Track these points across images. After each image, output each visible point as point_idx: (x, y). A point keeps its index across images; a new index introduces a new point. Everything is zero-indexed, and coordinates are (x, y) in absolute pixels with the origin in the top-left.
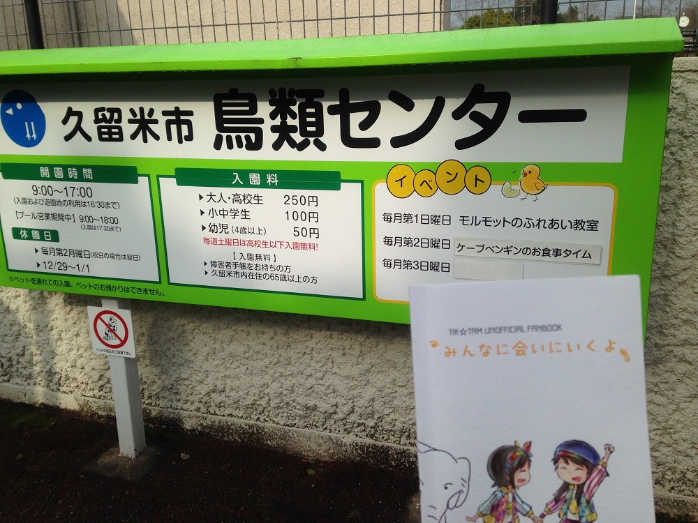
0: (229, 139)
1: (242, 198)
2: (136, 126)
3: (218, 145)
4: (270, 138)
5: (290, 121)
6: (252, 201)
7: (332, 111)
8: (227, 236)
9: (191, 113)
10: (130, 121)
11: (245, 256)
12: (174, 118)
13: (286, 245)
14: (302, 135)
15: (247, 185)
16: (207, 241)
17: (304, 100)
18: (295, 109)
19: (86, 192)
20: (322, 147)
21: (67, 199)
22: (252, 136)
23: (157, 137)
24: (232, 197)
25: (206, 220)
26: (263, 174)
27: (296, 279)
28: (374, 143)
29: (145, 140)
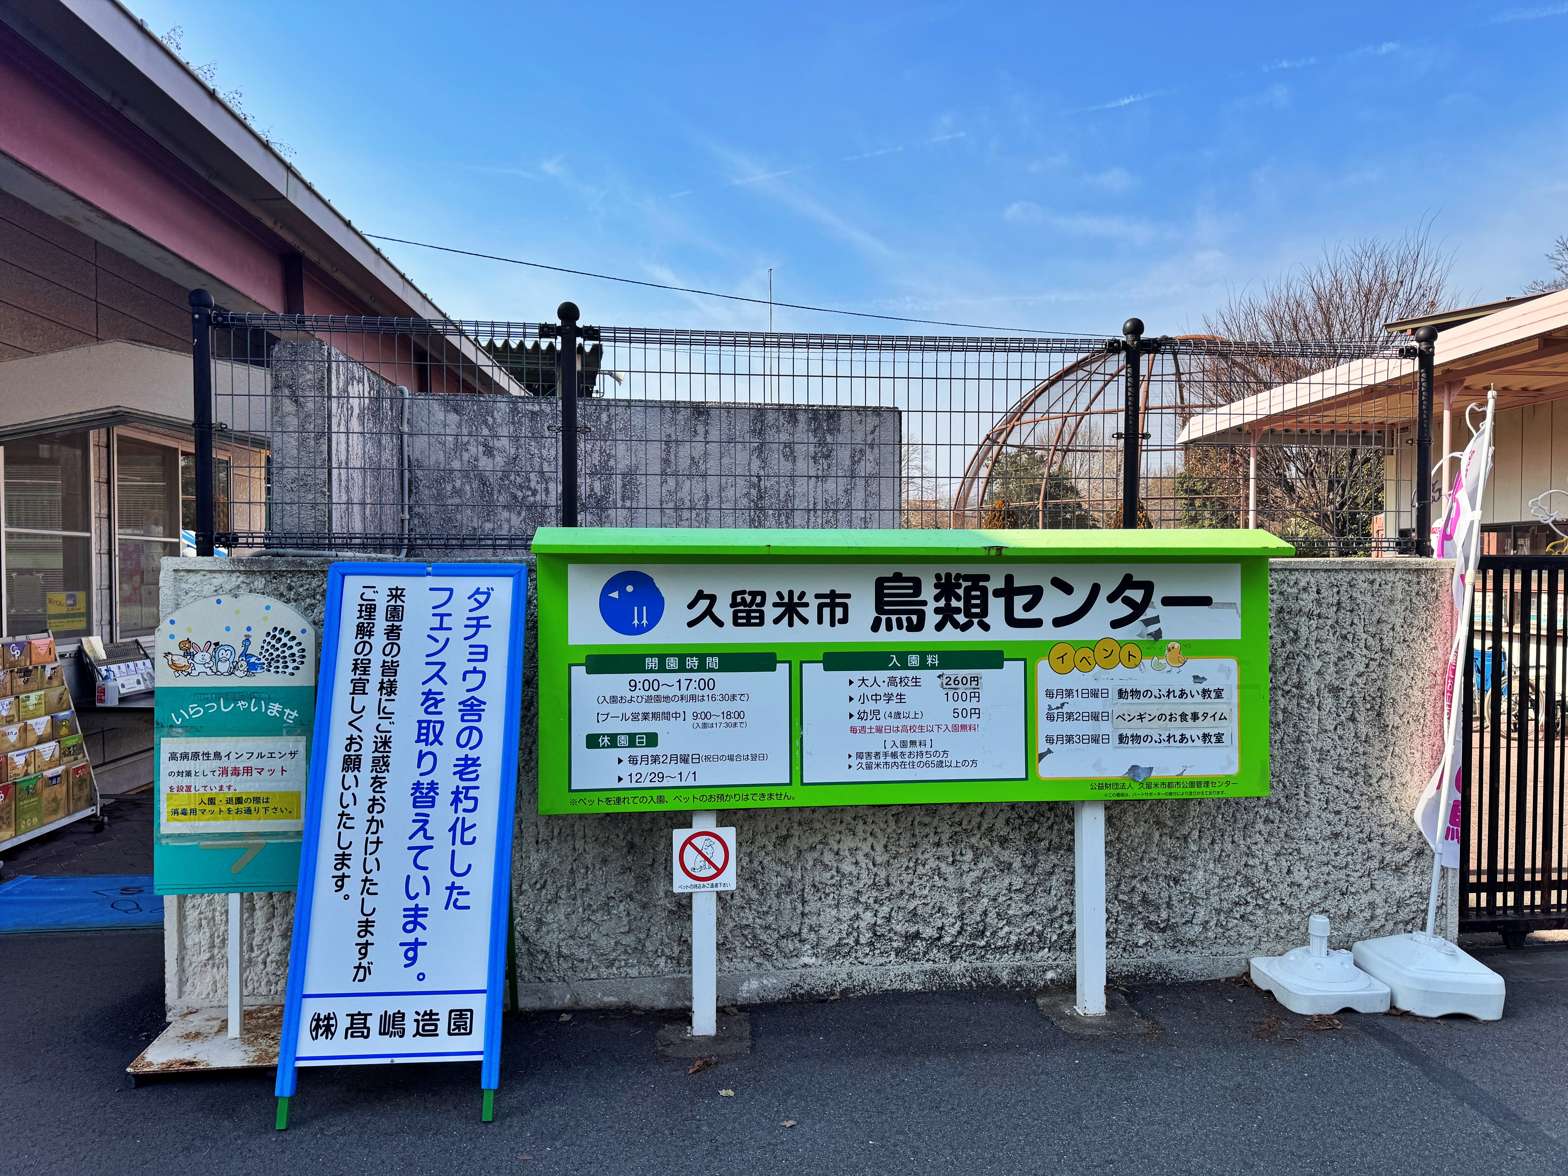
0: (889, 621)
1: (898, 680)
2: (781, 610)
3: (875, 627)
4: (932, 618)
5: (954, 603)
6: (910, 683)
7: (997, 593)
8: (879, 723)
9: (848, 596)
10: (775, 605)
11: (898, 744)
12: (828, 601)
13: (944, 727)
14: (966, 616)
15: (905, 667)
16: (853, 730)
17: (970, 584)
18: (960, 592)
19: (707, 684)
20: (986, 627)
21: (679, 693)
22: (914, 618)
23: (805, 621)
24: (887, 680)
25: (855, 707)
26: (923, 655)
27: (954, 764)
28: (1037, 623)
29: (791, 624)
